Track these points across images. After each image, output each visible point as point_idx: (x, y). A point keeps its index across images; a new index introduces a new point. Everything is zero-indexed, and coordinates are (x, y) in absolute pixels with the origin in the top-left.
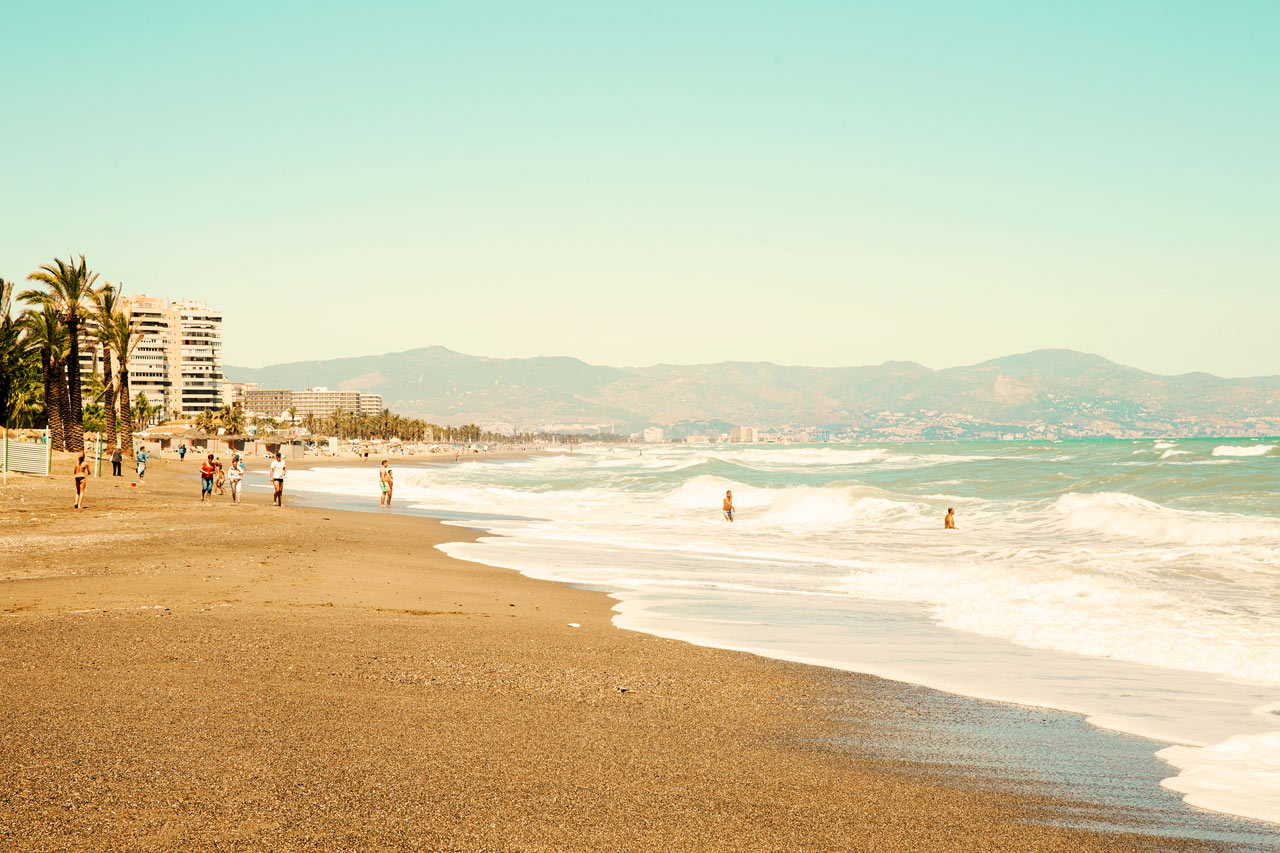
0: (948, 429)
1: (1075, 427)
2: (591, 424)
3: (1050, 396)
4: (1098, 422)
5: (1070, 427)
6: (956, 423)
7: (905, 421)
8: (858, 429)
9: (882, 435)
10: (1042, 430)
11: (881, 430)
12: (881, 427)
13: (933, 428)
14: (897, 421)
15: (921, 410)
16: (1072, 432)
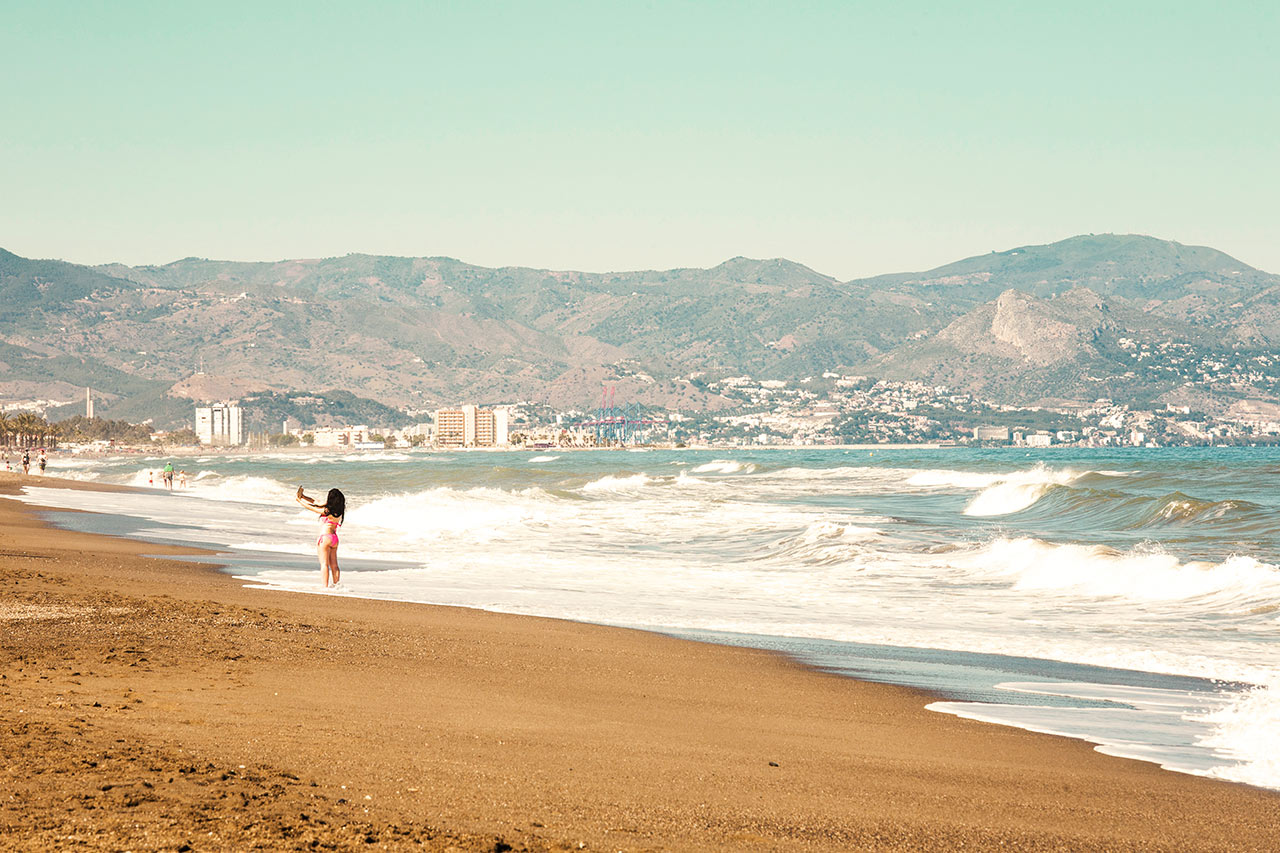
0: (896, 419)
1: (1195, 417)
2: (22, 399)
3: (1126, 343)
4: (1244, 405)
5: (1184, 418)
6: (912, 405)
7: (788, 399)
8: (679, 418)
9: (738, 431)
10: (1117, 424)
11: (736, 421)
12: (733, 412)
13: (861, 417)
14: (771, 399)
15: (826, 375)
16: (1190, 429)
